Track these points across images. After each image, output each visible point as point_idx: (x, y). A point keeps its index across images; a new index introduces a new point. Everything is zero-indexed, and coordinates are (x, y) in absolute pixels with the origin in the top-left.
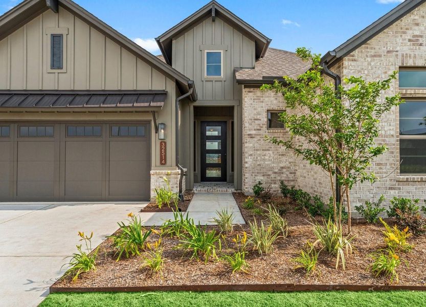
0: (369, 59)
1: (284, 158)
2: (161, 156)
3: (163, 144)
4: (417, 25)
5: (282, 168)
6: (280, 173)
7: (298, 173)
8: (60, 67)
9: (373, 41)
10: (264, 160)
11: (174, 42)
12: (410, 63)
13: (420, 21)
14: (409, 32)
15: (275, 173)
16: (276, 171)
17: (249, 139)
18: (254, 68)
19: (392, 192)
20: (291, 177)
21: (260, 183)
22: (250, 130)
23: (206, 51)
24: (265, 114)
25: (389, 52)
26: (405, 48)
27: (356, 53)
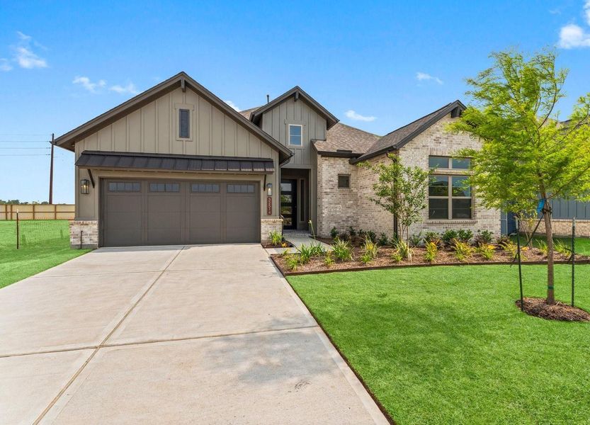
0: (413, 150)
1: (350, 210)
2: (268, 208)
3: (269, 199)
4: (438, 131)
5: (348, 217)
6: (347, 221)
7: (360, 221)
8: (187, 136)
9: (415, 139)
10: (336, 211)
11: (264, 115)
12: (435, 154)
13: (440, 128)
14: (434, 135)
15: (343, 221)
16: (344, 219)
17: (325, 196)
18: (325, 140)
19: (425, 230)
20: (354, 223)
21: (335, 228)
22: (326, 189)
23: (290, 125)
24: (337, 177)
25: (424, 146)
26: (432, 145)
27: (406, 146)
